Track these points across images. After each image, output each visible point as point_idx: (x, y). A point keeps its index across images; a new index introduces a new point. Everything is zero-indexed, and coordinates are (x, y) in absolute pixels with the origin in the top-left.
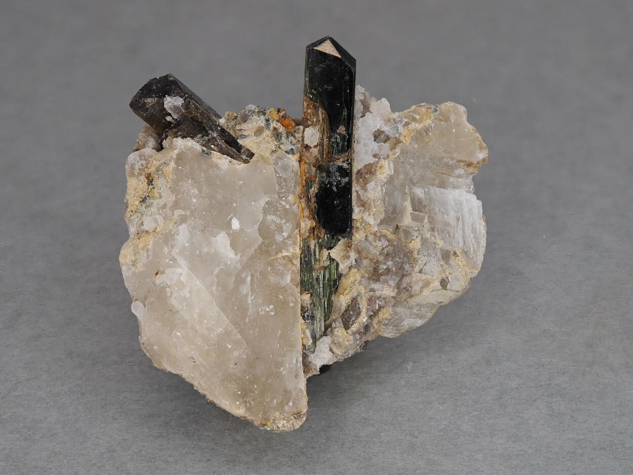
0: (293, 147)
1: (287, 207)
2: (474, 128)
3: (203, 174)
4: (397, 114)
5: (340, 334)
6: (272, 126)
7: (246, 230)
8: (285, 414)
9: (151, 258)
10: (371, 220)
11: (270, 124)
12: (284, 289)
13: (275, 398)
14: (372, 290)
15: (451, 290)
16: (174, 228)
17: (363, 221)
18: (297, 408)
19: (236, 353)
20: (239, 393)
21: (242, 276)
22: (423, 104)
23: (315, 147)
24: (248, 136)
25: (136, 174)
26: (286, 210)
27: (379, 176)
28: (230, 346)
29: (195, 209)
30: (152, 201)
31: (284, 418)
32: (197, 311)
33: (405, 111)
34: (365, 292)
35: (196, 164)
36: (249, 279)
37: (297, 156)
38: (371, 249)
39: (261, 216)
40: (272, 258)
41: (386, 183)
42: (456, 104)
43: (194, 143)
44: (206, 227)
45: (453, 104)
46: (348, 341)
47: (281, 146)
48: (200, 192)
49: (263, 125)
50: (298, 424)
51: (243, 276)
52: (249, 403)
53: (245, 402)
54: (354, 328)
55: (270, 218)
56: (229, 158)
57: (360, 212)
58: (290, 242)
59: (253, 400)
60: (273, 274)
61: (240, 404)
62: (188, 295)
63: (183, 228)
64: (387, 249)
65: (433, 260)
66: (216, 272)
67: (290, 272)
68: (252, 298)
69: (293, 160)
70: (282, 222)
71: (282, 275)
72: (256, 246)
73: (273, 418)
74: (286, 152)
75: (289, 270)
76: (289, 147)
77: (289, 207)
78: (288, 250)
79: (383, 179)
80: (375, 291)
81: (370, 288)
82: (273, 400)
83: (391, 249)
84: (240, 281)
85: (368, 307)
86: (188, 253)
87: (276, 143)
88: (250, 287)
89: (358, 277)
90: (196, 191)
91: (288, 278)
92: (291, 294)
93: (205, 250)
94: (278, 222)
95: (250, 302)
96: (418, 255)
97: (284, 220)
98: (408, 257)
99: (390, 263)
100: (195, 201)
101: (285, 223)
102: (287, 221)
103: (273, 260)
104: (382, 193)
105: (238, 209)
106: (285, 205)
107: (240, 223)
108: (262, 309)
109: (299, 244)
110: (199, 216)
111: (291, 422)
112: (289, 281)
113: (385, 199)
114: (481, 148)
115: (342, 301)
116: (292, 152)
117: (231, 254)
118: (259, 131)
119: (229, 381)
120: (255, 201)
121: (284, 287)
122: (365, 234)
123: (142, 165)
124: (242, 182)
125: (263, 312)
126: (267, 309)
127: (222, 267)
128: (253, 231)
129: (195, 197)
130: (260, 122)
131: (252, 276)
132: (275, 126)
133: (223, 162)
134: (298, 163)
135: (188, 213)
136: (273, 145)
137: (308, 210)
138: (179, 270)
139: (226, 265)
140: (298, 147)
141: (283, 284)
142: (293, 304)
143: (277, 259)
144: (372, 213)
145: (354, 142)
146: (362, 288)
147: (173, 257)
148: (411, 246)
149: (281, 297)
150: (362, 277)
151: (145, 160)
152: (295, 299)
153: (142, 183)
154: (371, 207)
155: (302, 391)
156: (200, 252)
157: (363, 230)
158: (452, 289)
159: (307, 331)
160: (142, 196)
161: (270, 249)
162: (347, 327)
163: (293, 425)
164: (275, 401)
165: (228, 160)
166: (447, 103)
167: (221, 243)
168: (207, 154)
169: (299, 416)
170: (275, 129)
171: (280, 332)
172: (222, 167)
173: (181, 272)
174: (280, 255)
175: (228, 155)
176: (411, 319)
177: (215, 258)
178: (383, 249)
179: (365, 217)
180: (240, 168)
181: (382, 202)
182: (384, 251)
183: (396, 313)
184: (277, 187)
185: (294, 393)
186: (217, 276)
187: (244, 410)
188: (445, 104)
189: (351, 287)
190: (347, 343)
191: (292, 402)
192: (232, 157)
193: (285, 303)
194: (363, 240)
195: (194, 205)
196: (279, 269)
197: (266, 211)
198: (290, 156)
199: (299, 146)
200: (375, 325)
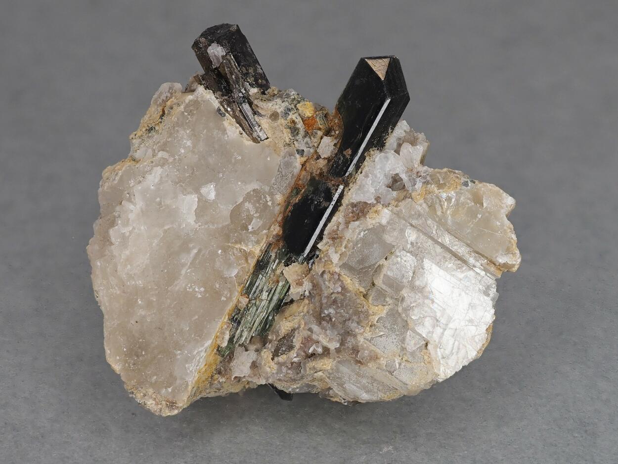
0: (305, 149)
1: (270, 203)
2: (512, 226)
3: (205, 131)
4: (426, 168)
5: (265, 357)
6: (290, 117)
7: (219, 205)
8: (159, 397)
9: (116, 182)
10: (335, 258)
11: (289, 114)
12: (225, 280)
13: (156, 375)
14: (310, 330)
15: (397, 378)
16: (149, 166)
17: (327, 255)
18: (174, 397)
19: (142, 312)
20: (125, 350)
21: (189, 245)
22: (457, 171)
23: (324, 158)
24: (265, 116)
25: (158, 103)
26: (265, 205)
27: (368, 219)
28: (140, 302)
29: (180, 160)
30: (154, 134)
31: (155, 399)
32: (127, 252)
33: (436, 170)
34: (303, 328)
35: (204, 119)
36: (195, 251)
37: (304, 159)
38: (323, 288)
39: (241, 200)
40: (230, 244)
41: (368, 230)
42: (501, 191)
43: (213, 97)
44: (180, 181)
45: (497, 189)
46: (270, 368)
47: (295, 142)
48: (194, 147)
49: (279, 111)
50: (167, 413)
51: (191, 245)
52: (129, 365)
53: (126, 362)
54: (282, 359)
55: (247, 205)
56: (241, 129)
57: (327, 244)
58: (253, 238)
59: (134, 364)
60: (221, 260)
61: (119, 360)
62: (128, 234)
63: (158, 171)
64: (336, 295)
65: (394, 337)
66: (166, 227)
67: (239, 267)
68: (189, 270)
69: (298, 161)
70: (255, 215)
71: (230, 265)
72: (220, 226)
73: (144, 392)
74: (297, 150)
75: (240, 265)
76: (302, 147)
77: (270, 204)
78: (247, 245)
79: (369, 224)
80: (312, 332)
81: (310, 326)
82: (154, 375)
83: (340, 297)
84: (185, 248)
85: (302, 345)
86: (148, 195)
87: (290, 137)
88: (191, 259)
89: (305, 310)
90: (189, 143)
91: (234, 272)
92: (230, 288)
93: (168, 202)
94: (252, 213)
95: (183, 272)
96: (377, 322)
97: (258, 215)
98: (359, 317)
99: (332, 311)
100: (183, 151)
101: (257, 217)
102: (260, 217)
103: (229, 247)
104: (357, 237)
105: (221, 181)
106: (268, 200)
107: (217, 195)
108: (191, 286)
109: (262, 245)
110: (179, 168)
111: (160, 406)
112: (233, 275)
113: (357, 244)
114: (508, 251)
115: (284, 326)
116: (301, 152)
117: (191, 219)
118: (274, 116)
119: (121, 334)
120: (242, 182)
121: (226, 278)
122: (323, 269)
123: (167, 97)
124: (240, 158)
125: (191, 290)
126: (197, 290)
127: (175, 226)
128: (225, 210)
129: (185, 148)
130: (277, 107)
131: (200, 251)
132: (294, 118)
133: (231, 129)
134: (301, 167)
135: (171, 160)
136: (287, 136)
137: (282, 216)
138: (132, 207)
139: (180, 226)
140: (310, 151)
141: (226, 274)
142: (225, 299)
143: (233, 248)
144: (340, 252)
145: (361, 173)
146: (303, 323)
147: (133, 192)
148: (373, 309)
149: (217, 286)
150: (308, 312)
151: (171, 94)
152: (230, 295)
153: (157, 114)
154: (341, 245)
155: (187, 385)
156: (161, 200)
157: (323, 264)
158: (399, 377)
159: (228, 332)
160: (149, 125)
161: (231, 235)
162: (276, 354)
163: (161, 411)
164: (155, 378)
165: (238, 131)
166: (488, 184)
167: (188, 203)
168: (221, 114)
169: (172, 406)
170: (293, 122)
171: (197, 317)
172: (229, 133)
173: (132, 209)
174: (238, 246)
175: (241, 125)
176: (353, 387)
177: (172, 214)
178: (332, 294)
179: (330, 252)
180: (246, 144)
181: (352, 246)
182: (333, 296)
183: (338, 370)
184: (273, 181)
185: (178, 382)
186: (165, 231)
187: (120, 367)
188: (485, 184)
189: (295, 316)
190: (268, 369)
191: (172, 390)
192: (243, 129)
193: (218, 294)
194: (320, 274)
195: (180, 155)
196: (230, 259)
197: (248, 198)
198: (298, 156)
199: (312, 150)
200: (308, 369)
